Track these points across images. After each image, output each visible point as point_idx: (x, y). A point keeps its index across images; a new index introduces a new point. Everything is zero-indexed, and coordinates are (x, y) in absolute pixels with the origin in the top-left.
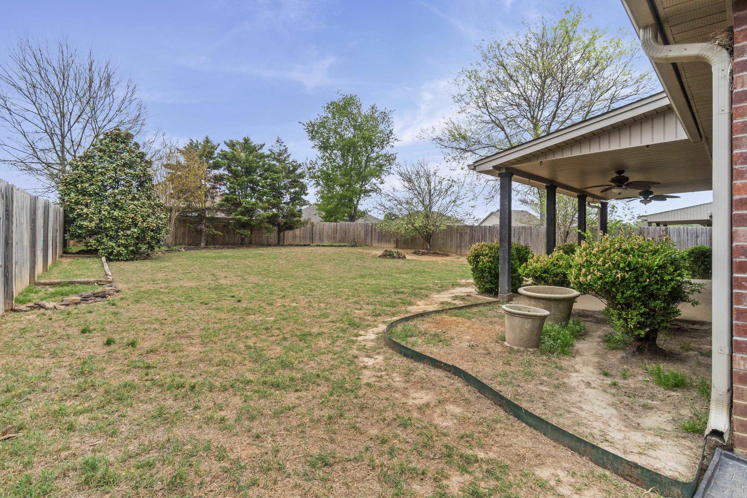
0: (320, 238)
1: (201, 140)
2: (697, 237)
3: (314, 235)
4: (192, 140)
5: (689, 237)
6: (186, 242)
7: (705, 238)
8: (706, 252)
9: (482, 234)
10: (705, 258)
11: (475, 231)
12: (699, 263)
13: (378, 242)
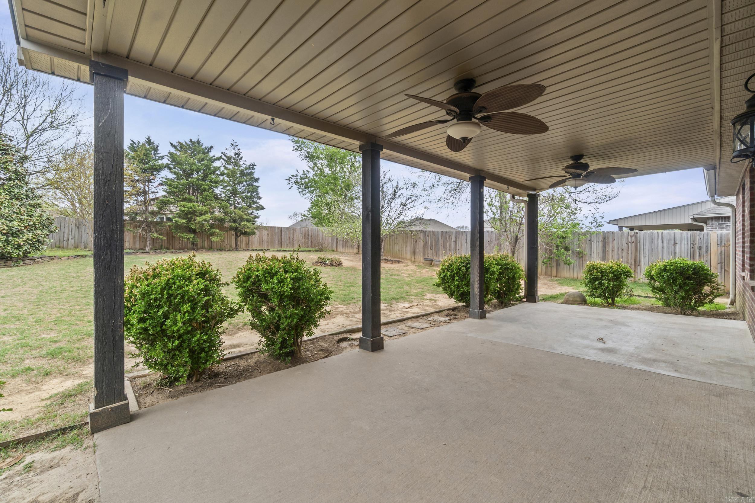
0: (290, 242)
1: (143, 140)
2: (675, 244)
3: (283, 240)
4: (132, 141)
5: (665, 244)
6: (138, 246)
7: (686, 246)
8: (688, 270)
9: (435, 240)
10: (685, 279)
11: (428, 236)
12: (676, 288)
13: (343, 247)
